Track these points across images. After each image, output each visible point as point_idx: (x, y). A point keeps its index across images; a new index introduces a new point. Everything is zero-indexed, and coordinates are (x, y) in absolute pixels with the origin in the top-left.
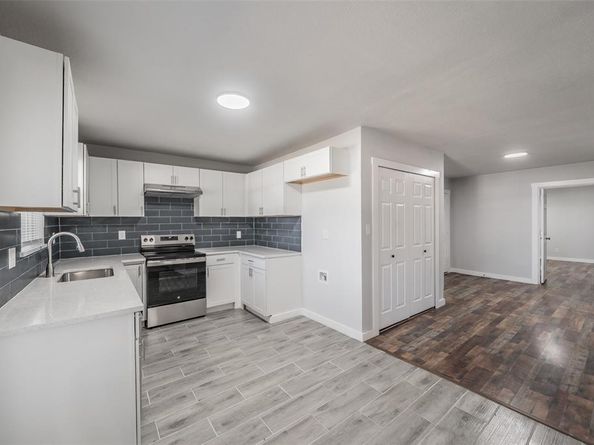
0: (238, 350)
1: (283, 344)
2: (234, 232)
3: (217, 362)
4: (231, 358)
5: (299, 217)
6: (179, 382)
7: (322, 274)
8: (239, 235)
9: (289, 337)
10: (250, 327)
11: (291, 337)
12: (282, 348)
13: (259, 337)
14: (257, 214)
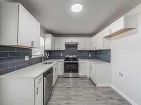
0: (82, 94)
1: (99, 98)
2: (89, 55)
3: (74, 96)
4: (79, 96)
5: (110, 50)
6: (62, 98)
7: (120, 73)
8: (90, 55)
9: (103, 95)
10: (89, 86)
11: (103, 96)
12: (98, 99)
13: (91, 91)
14: (94, 49)
